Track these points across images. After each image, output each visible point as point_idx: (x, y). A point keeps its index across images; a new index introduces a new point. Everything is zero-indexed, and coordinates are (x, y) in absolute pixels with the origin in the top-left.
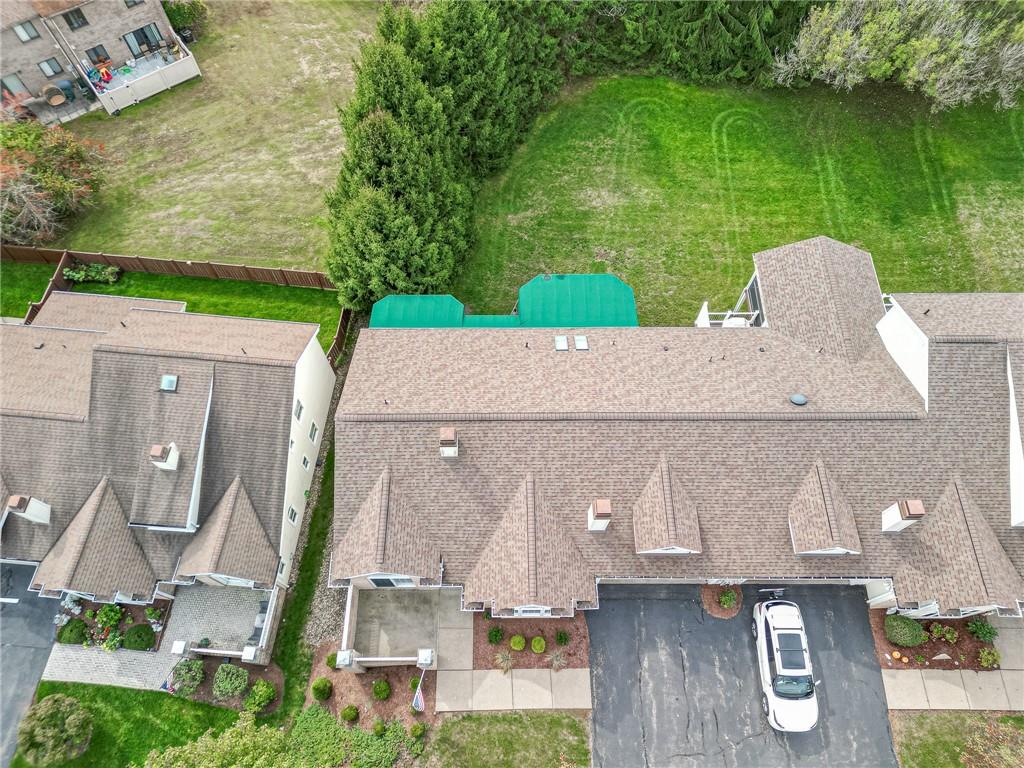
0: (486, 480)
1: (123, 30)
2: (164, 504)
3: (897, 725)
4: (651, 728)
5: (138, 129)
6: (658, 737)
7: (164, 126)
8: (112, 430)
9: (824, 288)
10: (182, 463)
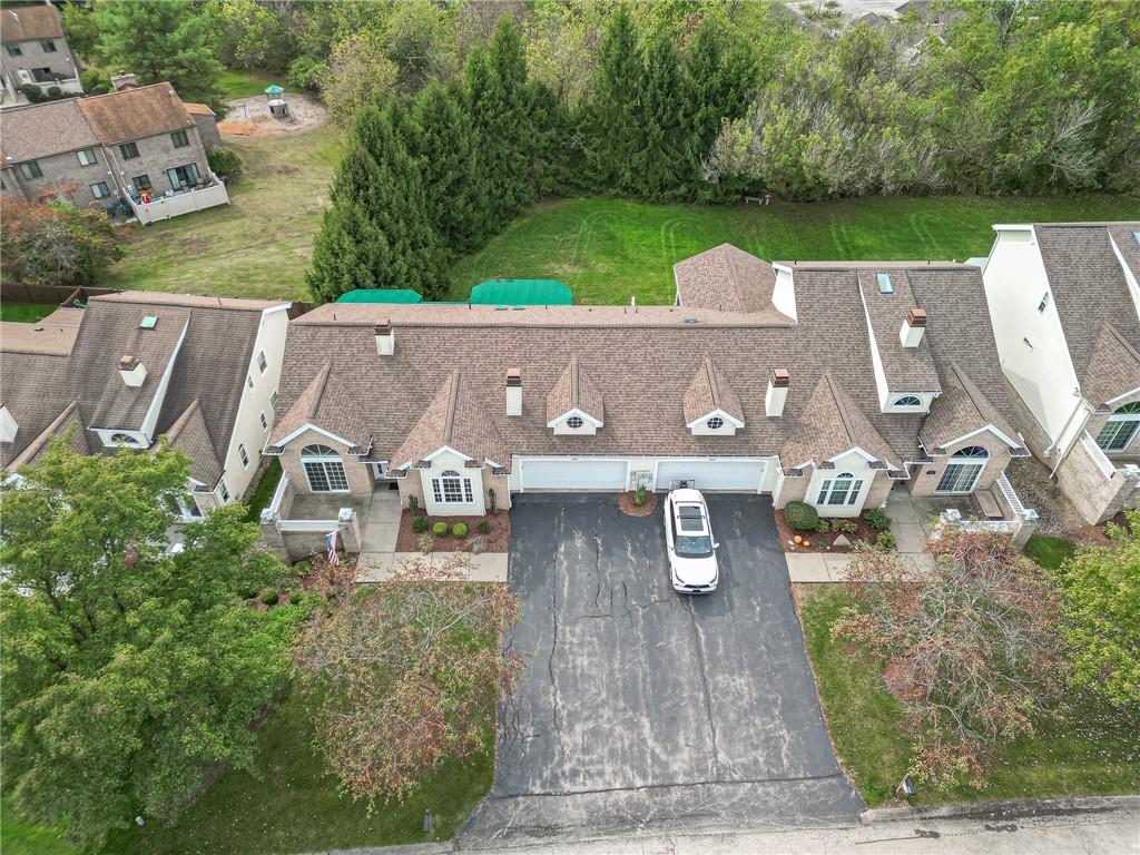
0: (417, 374)
1: (167, 165)
2: (124, 412)
3: (799, 593)
4: (562, 595)
5: (166, 235)
6: (568, 603)
7: (189, 233)
8: (91, 362)
9: (726, 273)
10: (147, 381)
